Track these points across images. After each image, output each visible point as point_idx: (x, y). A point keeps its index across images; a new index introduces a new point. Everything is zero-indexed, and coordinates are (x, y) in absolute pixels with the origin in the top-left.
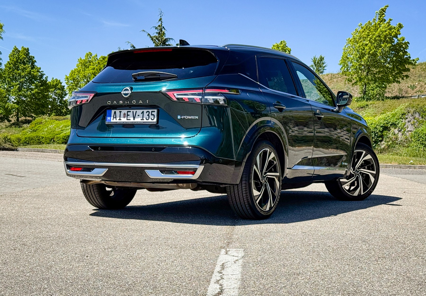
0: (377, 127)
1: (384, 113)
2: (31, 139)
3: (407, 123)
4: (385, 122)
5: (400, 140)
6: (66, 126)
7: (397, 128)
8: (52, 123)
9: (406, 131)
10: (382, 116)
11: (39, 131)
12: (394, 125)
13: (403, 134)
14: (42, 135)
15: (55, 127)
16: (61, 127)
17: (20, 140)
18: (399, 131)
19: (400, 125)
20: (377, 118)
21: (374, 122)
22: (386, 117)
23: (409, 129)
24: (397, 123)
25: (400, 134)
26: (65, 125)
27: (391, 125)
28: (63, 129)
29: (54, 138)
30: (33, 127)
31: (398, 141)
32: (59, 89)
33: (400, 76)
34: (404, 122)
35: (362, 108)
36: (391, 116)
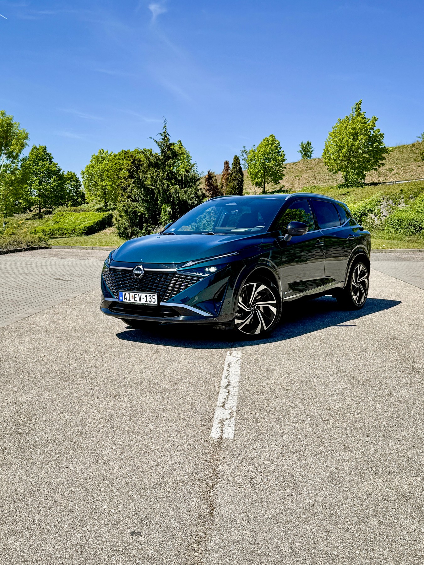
0: (356, 213)
1: (362, 200)
2: (55, 231)
3: (382, 209)
4: (363, 209)
5: (376, 224)
6: (84, 218)
7: (374, 214)
8: (72, 215)
9: (382, 215)
10: (360, 203)
11: (61, 223)
12: (370, 211)
13: (378, 219)
14: (64, 227)
15: (75, 218)
16: (80, 219)
17: (45, 231)
18: (375, 216)
19: (375, 211)
20: (356, 205)
21: (353, 209)
22: (364, 204)
23: (384, 214)
24: (373, 209)
25: (376, 218)
26: (83, 216)
27: (368, 211)
28: (83, 220)
29: (75, 229)
30: (55, 219)
31: (375, 225)
32: (74, 181)
33: (377, 165)
34: (379, 208)
35: (344, 194)
36: (368, 203)
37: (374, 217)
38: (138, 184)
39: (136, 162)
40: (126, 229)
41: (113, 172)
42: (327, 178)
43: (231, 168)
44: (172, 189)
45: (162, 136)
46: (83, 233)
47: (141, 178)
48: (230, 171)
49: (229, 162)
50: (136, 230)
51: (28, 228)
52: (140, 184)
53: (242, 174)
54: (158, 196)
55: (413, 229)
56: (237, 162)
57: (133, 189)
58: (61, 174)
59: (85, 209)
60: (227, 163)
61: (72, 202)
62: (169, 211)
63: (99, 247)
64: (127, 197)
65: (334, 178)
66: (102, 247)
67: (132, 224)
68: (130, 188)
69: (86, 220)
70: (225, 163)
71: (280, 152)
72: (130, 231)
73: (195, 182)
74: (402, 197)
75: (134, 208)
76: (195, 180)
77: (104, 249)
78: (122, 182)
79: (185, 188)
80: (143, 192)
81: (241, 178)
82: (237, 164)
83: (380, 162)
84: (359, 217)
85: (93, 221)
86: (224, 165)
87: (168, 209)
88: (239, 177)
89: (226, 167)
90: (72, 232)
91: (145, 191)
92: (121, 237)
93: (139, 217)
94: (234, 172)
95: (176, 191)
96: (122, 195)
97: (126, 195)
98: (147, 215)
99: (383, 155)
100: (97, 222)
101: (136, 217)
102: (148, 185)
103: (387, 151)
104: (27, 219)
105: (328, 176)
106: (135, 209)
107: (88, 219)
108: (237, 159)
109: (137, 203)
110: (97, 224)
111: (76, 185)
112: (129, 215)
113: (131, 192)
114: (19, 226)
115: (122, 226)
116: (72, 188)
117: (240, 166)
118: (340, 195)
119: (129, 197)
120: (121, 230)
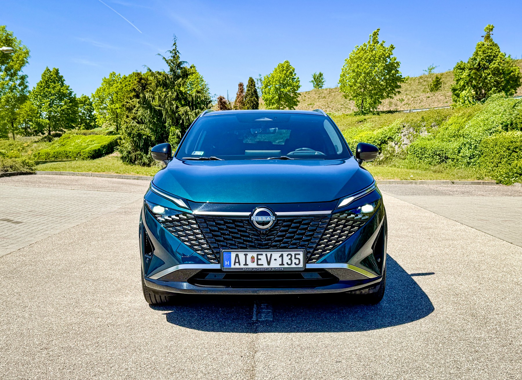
0: (376, 140)
1: (381, 128)
2: (59, 154)
3: (403, 137)
4: (383, 136)
5: (397, 152)
6: (91, 141)
7: (394, 141)
8: (79, 138)
9: (402, 144)
10: (380, 131)
11: (67, 146)
12: (391, 139)
13: (399, 147)
14: (69, 150)
15: (82, 141)
16: (87, 142)
18: (396, 144)
19: (396, 139)
20: (375, 133)
21: (373, 136)
22: (384, 131)
23: (404, 143)
24: (394, 137)
25: (397, 146)
26: (91, 139)
27: (388, 139)
28: (90, 143)
29: (80, 152)
30: (61, 142)
31: (395, 154)
32: (88, 105)
33: (393, 92)
34: (400, 136)
35: (361, 122)
36: (388, 130)
37: (394, 145)
38: (144, 104)
39: (142, 80)
40: (129, 153)
41: (123, 95)
42: (340, 106)
43: (246, 89)
44: (182, 110)
45: (171, 54)
46: (89, 156)
47: (147, 98)
48: (244, 94)
49: (244, 84)
50: (140, 155)
51: (33, 150)
52: (146, 104)
53: (257, 97)
54: (166, 117)
55: (438, 158)
56: (252, 84)
57: (139, 109)
58: (72, 97)
59: (96, 132)
60: (241, 85)
61: (84, 126)
62: (177, 134)
63: (93, 173)
64: (132, 119)
65: (346, 106)
66: (97, 173)
67: (136, 147)
68: (136, 109)
69: (93, 143)
70: (239, 85)
71: (295, 78)
72: (133, 155)
73: (207, 104)
74: (423, 125)
75: (139, 130)
76: (207, 103)
77: (99, 176)
78: (127, 102)
79: (195, 110)
80: (149, 112)
81: (256, 101)
82: (252, 86)
83: (397, 90)
84: (379, 145)
85: (100, 145)
86: (238, 87)
87: (177, 132)
88: (254, 99)
89: (240, 89)
90: (78, 155)
91: (151, 112)
92: (123, 162)
93: (144, 140)
94: (249, 94)
95: (186, 113)
96: (127, 117)
97: (131, 116)
98: (153, 138)
99: (399, 84)
100: (105, 146)
101: (140, 139)
102: (155, 106)
103: (403, 79)
104: (35, 142)
105: (340, 105)
106: (139, 132)
107: (95, 142)
108: (252, 82)
109: (142, 125)
110: (104, 147)
111: (89, 108)
112: (133, 138)
113: (137, 113)
114: (23, 148)
115: (124, 149)
116: (86, 111)
117: (256, 89)
118: (357, 123)
119: (134, 118)
120: (124, 154)
